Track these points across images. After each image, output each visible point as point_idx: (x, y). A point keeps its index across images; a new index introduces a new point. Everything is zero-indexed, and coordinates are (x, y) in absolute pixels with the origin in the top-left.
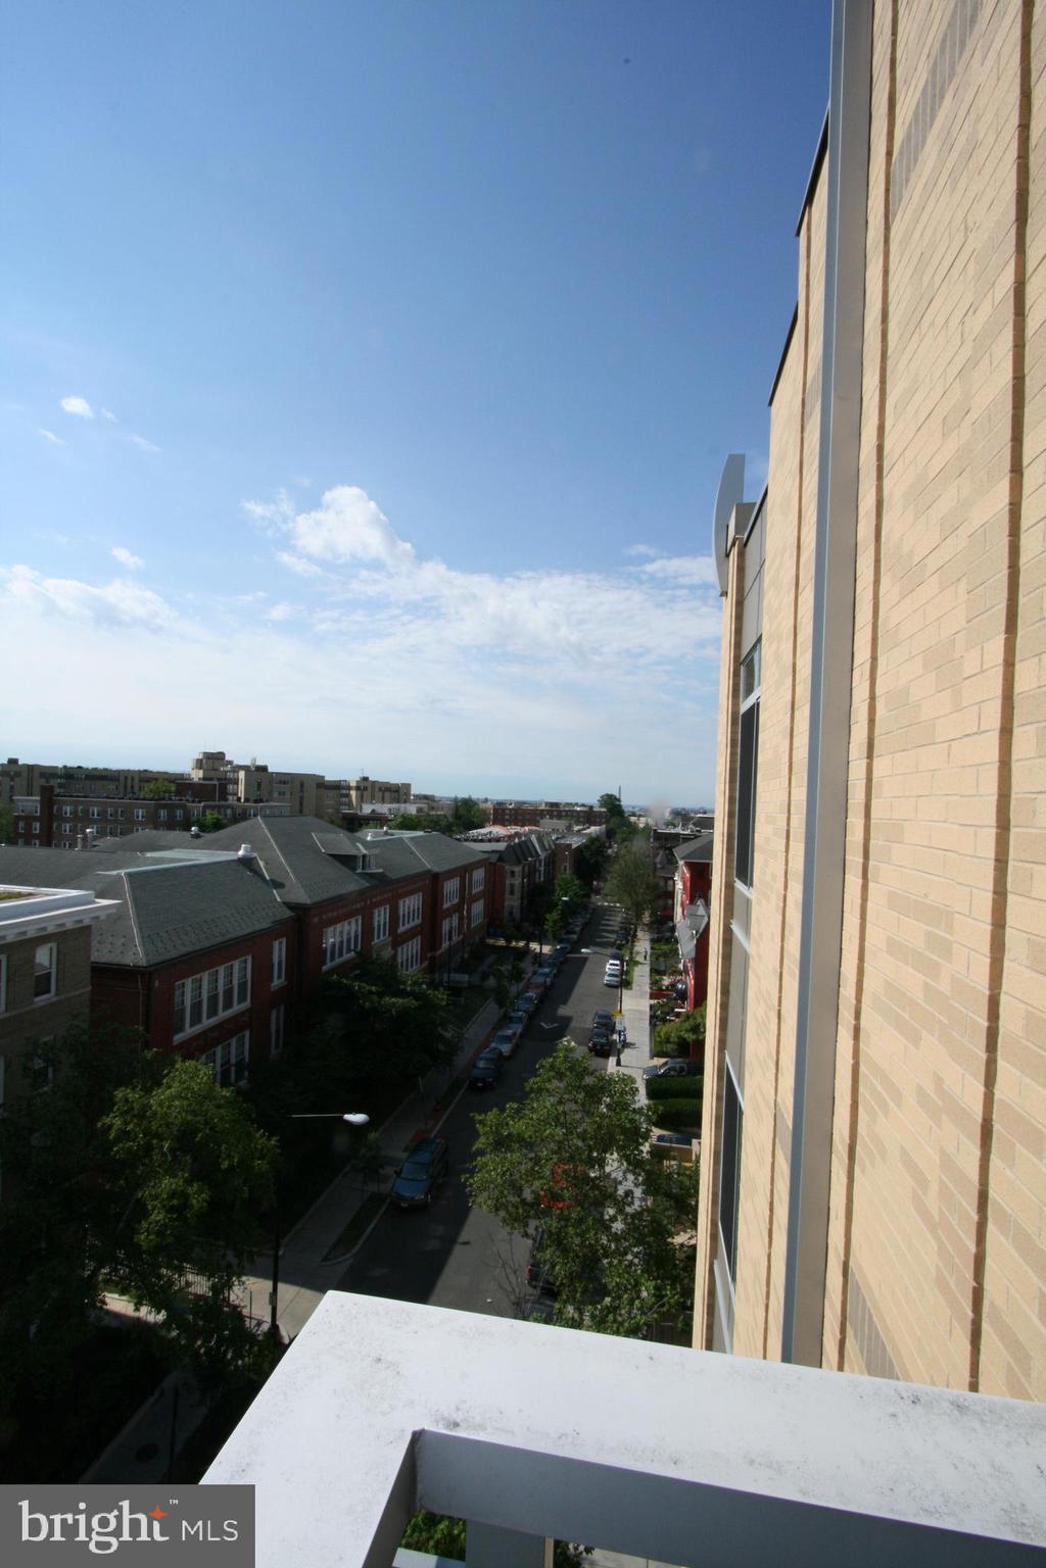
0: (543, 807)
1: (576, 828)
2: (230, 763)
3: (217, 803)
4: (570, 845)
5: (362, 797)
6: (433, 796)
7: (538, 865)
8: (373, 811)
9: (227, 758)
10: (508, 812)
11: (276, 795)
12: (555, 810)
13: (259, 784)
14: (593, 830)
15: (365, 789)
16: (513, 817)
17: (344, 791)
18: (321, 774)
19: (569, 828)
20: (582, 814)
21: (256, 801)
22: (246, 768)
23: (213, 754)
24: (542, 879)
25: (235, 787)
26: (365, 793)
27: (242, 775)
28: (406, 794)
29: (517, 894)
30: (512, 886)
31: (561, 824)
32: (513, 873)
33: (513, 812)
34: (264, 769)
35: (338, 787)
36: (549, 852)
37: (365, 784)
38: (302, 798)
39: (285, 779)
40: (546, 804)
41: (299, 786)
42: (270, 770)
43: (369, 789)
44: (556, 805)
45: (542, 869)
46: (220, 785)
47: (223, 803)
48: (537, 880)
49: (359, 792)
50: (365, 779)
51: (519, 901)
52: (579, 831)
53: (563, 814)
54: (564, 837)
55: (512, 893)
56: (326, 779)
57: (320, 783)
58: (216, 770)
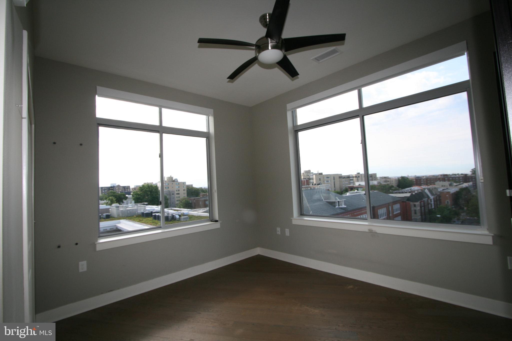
0: (440, 177)
1: (455, 184)
2: (312, 173)
3: (306, 186)
4: (449, 192)
5: (358, 179)
6: (388, 177)
7: (429, 201)
8: (360, 185)
9: (311, 172)
10: (422, 180)
11: (326, 182)
12: (445, 178)
13: (320, 179)
14: (465, 185)
15: (359, 177)
16: (425, 182)
17: (351, 178)
18: (341, 174)
19: (451, 185)
20: (461, 178)
21: (318, 185)
22: (316, 174)
23: (307, 171)
24: (433, 207)
25: (313, 180)
26: (359, 178)
27: (314, 176)
28: (375, 177)
29: (419, 214)
30: (415, 210)
31: (447, 183)
32: (415, 206)
33: (425, 180)
34: (321, 174)
35: (348, 177)
36: (436, 196)
37: (358, 175)
38: (334, 182)
39: (328, 177)
40: (441, 175)
41: (333, 178)
42: (323, 174)
43: (360, 177)
44: (446, 175)
45: (433, 203)
46: (306, 180)
47: (308, 186)
48: (430, 208)
49: (357, 178)
50: (359, 173)
51: (420, 217)
52: (456, 186)
53: (451, 179)
54: (447, 189)
55: (415, 213)
56: (343, 175)
57: (341, 177)
58: (308, 176)
